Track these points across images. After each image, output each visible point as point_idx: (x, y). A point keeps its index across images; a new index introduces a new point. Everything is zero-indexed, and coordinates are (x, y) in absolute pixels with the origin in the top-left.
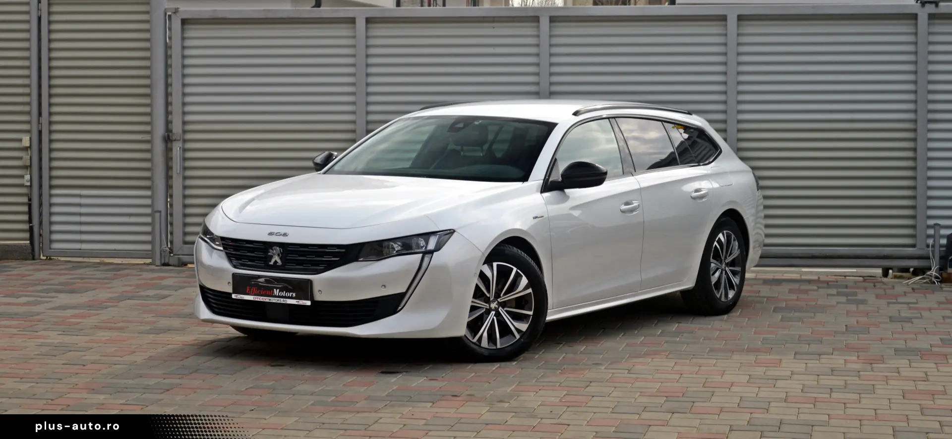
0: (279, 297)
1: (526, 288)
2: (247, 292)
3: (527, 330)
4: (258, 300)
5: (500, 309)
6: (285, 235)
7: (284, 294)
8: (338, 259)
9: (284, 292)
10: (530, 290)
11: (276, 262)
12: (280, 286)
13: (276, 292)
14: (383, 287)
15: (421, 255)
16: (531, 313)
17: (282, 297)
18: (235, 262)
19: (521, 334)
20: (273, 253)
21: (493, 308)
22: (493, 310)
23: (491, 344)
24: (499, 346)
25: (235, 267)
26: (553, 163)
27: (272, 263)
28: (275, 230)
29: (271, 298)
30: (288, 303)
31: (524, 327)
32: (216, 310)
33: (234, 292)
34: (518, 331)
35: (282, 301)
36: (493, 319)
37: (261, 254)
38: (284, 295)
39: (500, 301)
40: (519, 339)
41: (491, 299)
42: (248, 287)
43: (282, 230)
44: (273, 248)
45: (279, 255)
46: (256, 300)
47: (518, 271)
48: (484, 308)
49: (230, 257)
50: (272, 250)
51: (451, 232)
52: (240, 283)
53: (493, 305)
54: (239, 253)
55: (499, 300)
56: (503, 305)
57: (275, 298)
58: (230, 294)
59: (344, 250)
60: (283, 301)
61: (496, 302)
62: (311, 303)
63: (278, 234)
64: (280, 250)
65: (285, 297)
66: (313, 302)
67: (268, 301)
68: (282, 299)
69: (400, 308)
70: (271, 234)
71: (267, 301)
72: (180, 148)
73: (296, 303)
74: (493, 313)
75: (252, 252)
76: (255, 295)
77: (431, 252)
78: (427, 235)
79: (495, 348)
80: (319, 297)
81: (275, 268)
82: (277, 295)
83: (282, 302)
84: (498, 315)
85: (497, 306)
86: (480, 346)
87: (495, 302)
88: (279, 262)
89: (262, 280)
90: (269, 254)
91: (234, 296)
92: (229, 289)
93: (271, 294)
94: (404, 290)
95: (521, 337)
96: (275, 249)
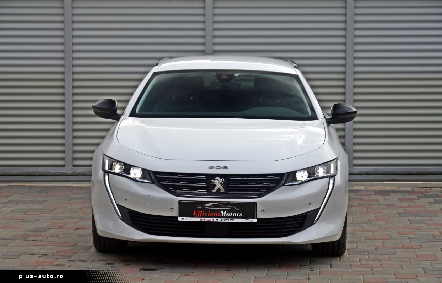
0: (226, 217)
2: (194, 215)
4: (205, 221)
6: (225, 168)
13: (223, 214)
17: (230, 217)
28: (215, 164)
35: (229, 220)
38: (231, 216)
44: (215, 179)
45: (221, 184)
58: (177, 218)
63: (218, 168)
65: (232, 217)
68: (229, 219)
70: (211, 167)
73: (244, 221)
76: (202, 217)
82: (224, 215)
83: (229, 221)
88: (223, 190)
89: (210, 205)
91: (180, 219)
92: (174, 213)
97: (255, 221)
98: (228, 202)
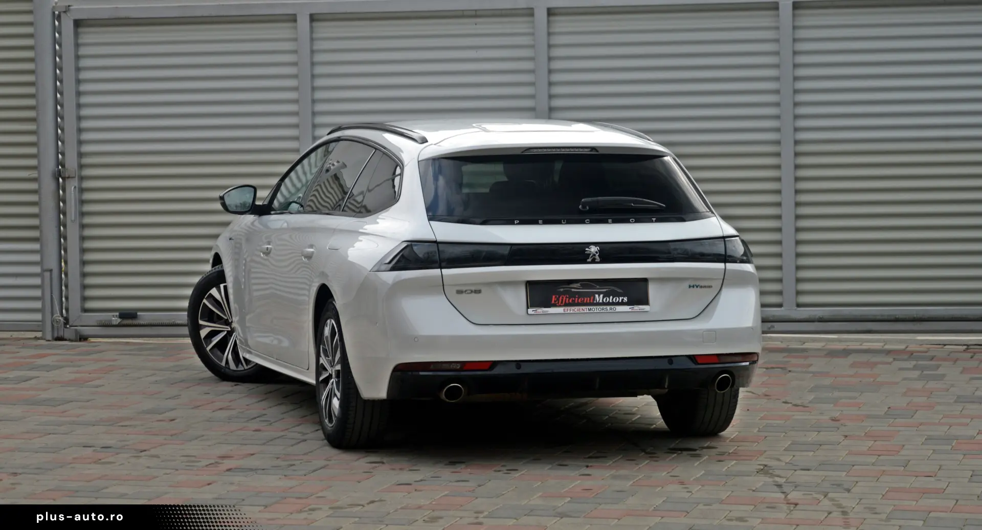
72: (75, 187)
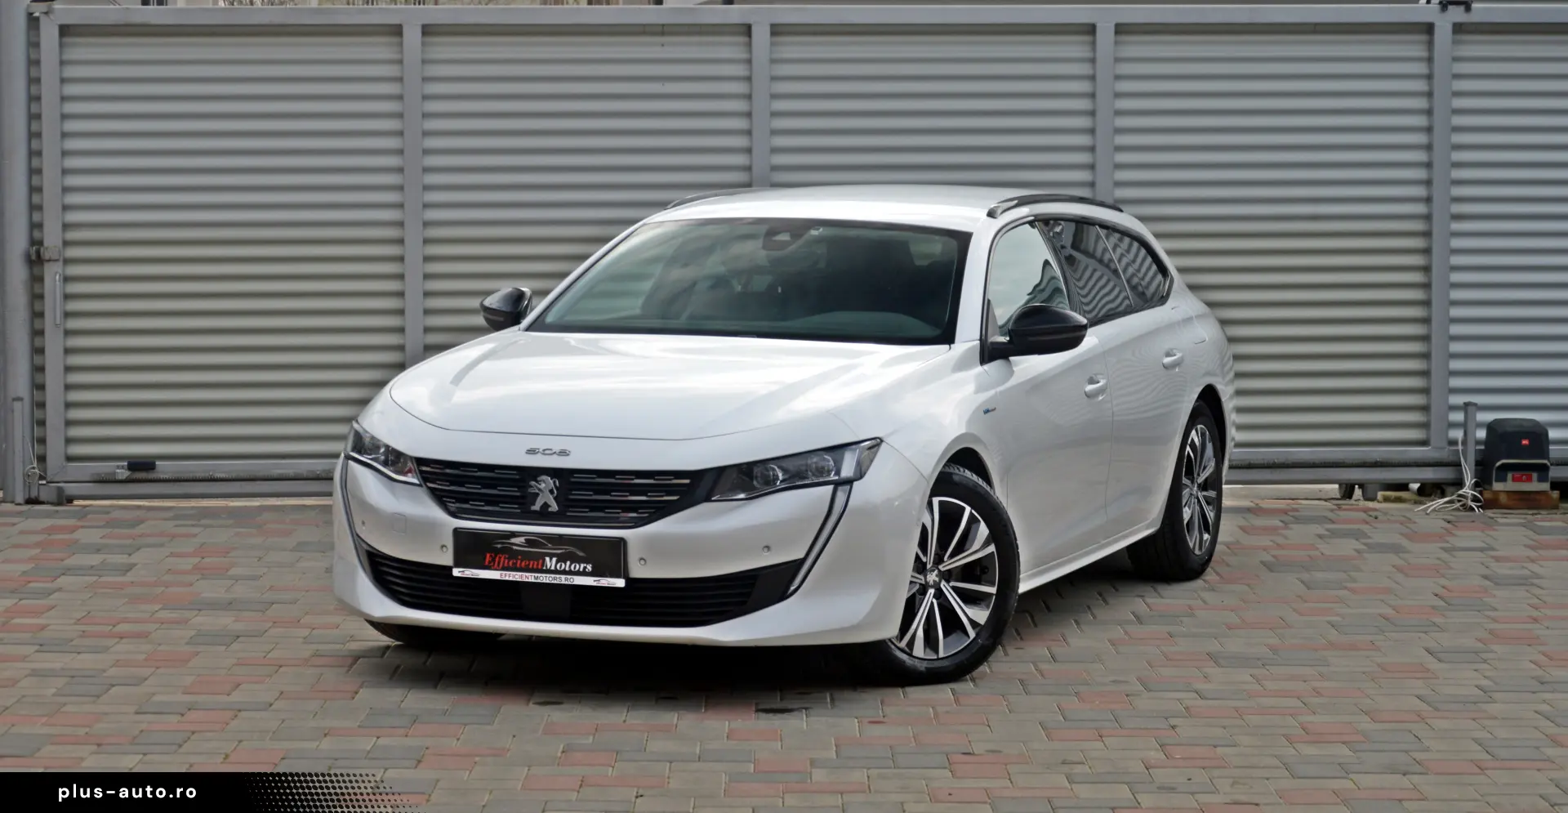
0: (556, 572)
1: (986, 544)
2: (487, 563)
3: (986, 622)
4: (511, 579)
5: (943, 584)
6: (564, 453)
7: (567, 566)
8: (675, 498)
9: (568, 563)
10: (992, 548)
11: (546, 505)
12: (559, 551)
13: (550, 563)
14: (766, 550)
15: (831, 487)
16: (993, 590)
17: (564, 572)
18: (453, 506)
19: (977, 629)
20: (540, 490)
21: (931, 583)
22: (932, 587)
23: (928, 650)
24: (941, 654)
25: (453, 515)
26: (987, 306)
27: (537, 507)
28: (540, 443)
29: (539, 575)
30: (575, 583)
31: (981, 615)
32: (407, 599)
33: (457, 564)
34: (974, 624)
35: (563, 580)
36: (932, 603)
37: (514, 492)
38: (567, 569)
39: (943, 569)
40: (974, 639)
41: (929, 566)
42: (488, 555)
43: (557, 445)
44: (539, 479)
45: (551, 492)
46: (507, 578)
47: (973, 511)
48: (916, 583)
49: (440, 498)
50: (537, 482)
51: (877, 443)
52: (470, 547)
53: (932, 577)
54: (464, 489)
55: (941, 567)
56: (947, 576)
57: (548, 575)
58: (450, 569)
59: (687, 481)
60: (566, 579)
61: (936, 572)
62: (627, 583)
63: (547, 452)
64: (554, 482)
65: (570, 573)
66: (629, 581)
67: (533, 580)
68: (563, 577)
69: (792, 588)
70: (532, 452)
71: (530, 580)
73: (595, 584)
74: (931, 591)
75: (494, 487)
76: (504, 569)
77: (849, 482)
78: (838, 449)
79: (936, 657)
80: (638, 571)
81: (544, 516)
82: (553, 568)
83: (563, 582)
84: (939, 595)
85: (937, 579)
86: (910, 655)
87: (934, 571)
88: (554, 507)
89: (520, 540)
90: (531, 490)
91: (456, 572)
92: (446, 559)
93: (540, 567)
94: (801, 555)
95: (977, 634)
96: (544, 481)
97: (620, 583)
98: (561, 536)
